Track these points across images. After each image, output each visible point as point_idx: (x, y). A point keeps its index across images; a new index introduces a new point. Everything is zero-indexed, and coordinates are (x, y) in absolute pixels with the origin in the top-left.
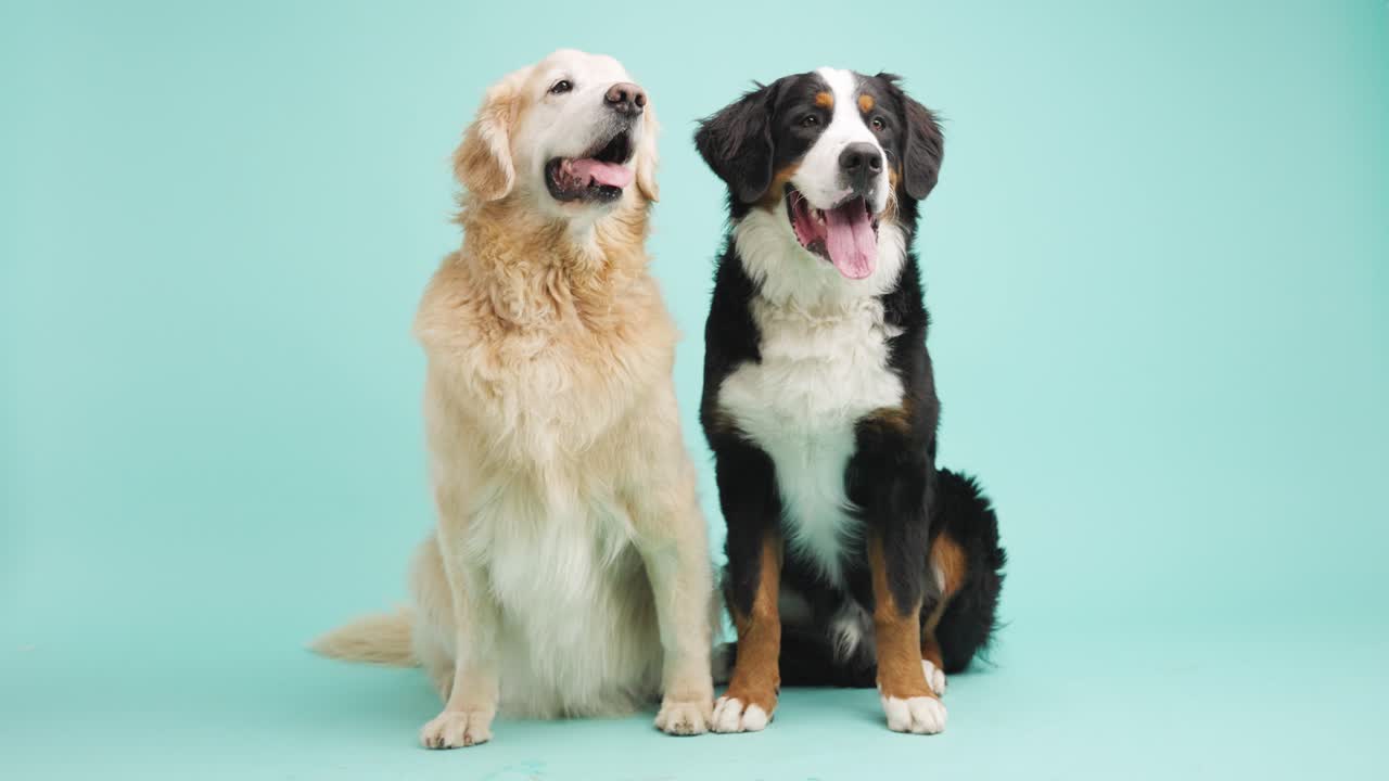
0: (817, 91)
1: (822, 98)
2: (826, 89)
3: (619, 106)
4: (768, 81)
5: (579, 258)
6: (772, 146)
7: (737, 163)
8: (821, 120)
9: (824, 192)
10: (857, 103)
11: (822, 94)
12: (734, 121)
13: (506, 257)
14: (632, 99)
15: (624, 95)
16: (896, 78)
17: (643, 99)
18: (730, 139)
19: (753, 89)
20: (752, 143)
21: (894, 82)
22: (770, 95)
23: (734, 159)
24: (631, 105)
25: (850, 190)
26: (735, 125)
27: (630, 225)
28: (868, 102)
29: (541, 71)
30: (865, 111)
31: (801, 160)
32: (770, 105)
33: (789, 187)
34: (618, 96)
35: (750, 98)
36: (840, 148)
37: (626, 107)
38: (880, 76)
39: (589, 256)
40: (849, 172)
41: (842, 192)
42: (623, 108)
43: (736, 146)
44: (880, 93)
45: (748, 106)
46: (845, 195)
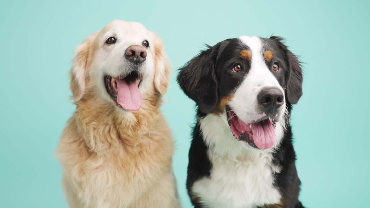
0: (241, 50)
1: (244, 53)
2: (246, 48)
3: (131, 58)
4: (213, 44)
5: (123, 122)
6: (216, 83)
7: (198, 90)
8: (245, 67)
9: (248, 113)
10: (263, 55)
11: (245, 51)
12: (195, 68)
13: (87, 120)
14: (138, 54)
15: (134, 53)
16: (281, 39)
17: (145, 54)
18: (193, 78)
19: (205, 48)
20: (205, 79)
21: (281, 41)
22: (214, 52)
23: (196, 88)
24: (137, 57)
25: (264, 115)
26: (196, 69)
27: (150, 101)
28: (269, 54)
29: (104, 31)
30: (268, 60)
31: (234, 92)
32: (214, 58)
33: (228, 108)
34: (131, 53)
35: (204, 53)
36: (258, 89)
37: (135, 59)
38: (273, 38)
39: (127, 120)
40: (264, 106)
41: (258, 115)
42: (133, 59)
43: (197, 81)
44: (275, 49)
45: (203, 58)
46: (261, 117)
